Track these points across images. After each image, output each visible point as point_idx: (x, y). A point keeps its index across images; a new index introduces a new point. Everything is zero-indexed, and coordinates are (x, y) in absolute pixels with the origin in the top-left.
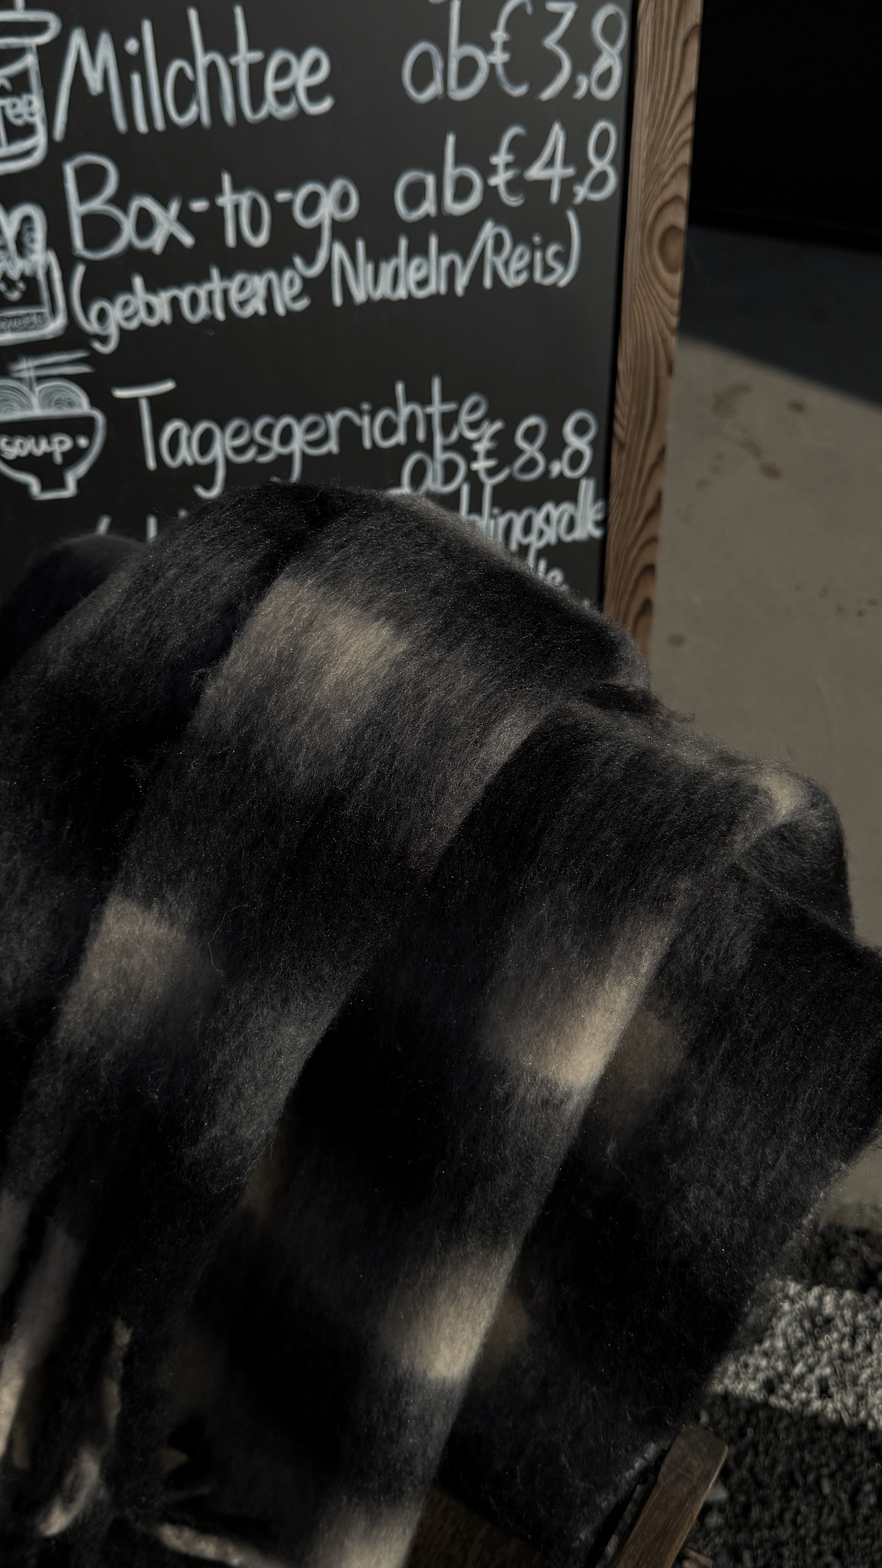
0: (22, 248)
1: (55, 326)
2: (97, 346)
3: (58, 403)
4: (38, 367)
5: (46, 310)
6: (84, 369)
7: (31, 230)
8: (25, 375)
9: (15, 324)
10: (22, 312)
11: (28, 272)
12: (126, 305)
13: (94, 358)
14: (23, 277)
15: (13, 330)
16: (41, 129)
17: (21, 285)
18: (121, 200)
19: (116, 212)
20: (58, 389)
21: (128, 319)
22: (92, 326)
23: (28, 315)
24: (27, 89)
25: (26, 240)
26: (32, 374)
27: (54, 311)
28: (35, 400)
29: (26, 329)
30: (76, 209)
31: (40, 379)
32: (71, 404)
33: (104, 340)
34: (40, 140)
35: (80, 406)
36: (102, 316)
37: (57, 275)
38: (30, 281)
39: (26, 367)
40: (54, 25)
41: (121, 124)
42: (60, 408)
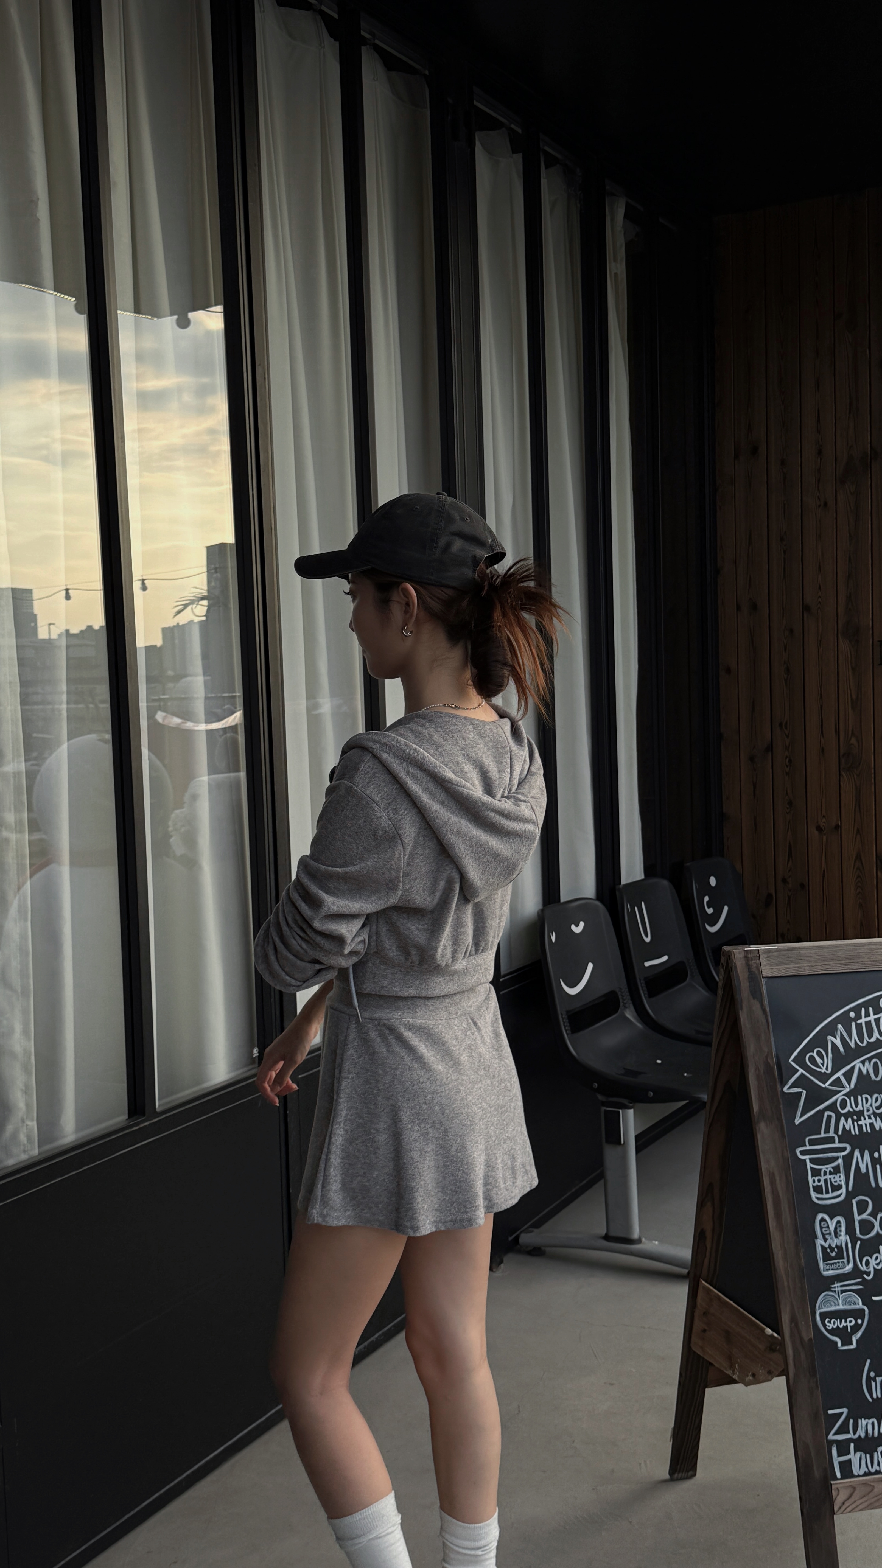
0: (836, 1235)
1: (849, 1267)
2: (865, 1276)
3: (850, 1303)
4: (841, 1286)
5: (845, 1260)
6: (861, 1287)
7: (840, 1226)
8: (836, 1289)
9: (833, 1267)
10: (836, 1261)
11: (839, 1244)
12: (877, 1258)
13: (864, 1282)
14: (837, 1246)
15: (832, 1269)
16: (844, 1186)
17: (836, 1250)
18: (874, 1214)
19: (872, 1219)
20: (850, 1296)
21: (878, 1264)
22: (864, 1268)
23: (839, 1262)
24: (840, 1172)
25: (838, 1230)
26: (840, 1289)
27: (848, 1262)
28: (840, 1302)
29: (837, 1269)
30: (857, 1218)
31: (843, 1292)
32: (854, 1304)
33: (868, 1274)
34: (844, 1190)
35: (858, 1304)
36: (867, 1263)
37: (850, 1245)
38: (839, 1248)
39: (837, 1286)
40: (849, 1148)
41: (873, 1185)
42: (850, 1305)
